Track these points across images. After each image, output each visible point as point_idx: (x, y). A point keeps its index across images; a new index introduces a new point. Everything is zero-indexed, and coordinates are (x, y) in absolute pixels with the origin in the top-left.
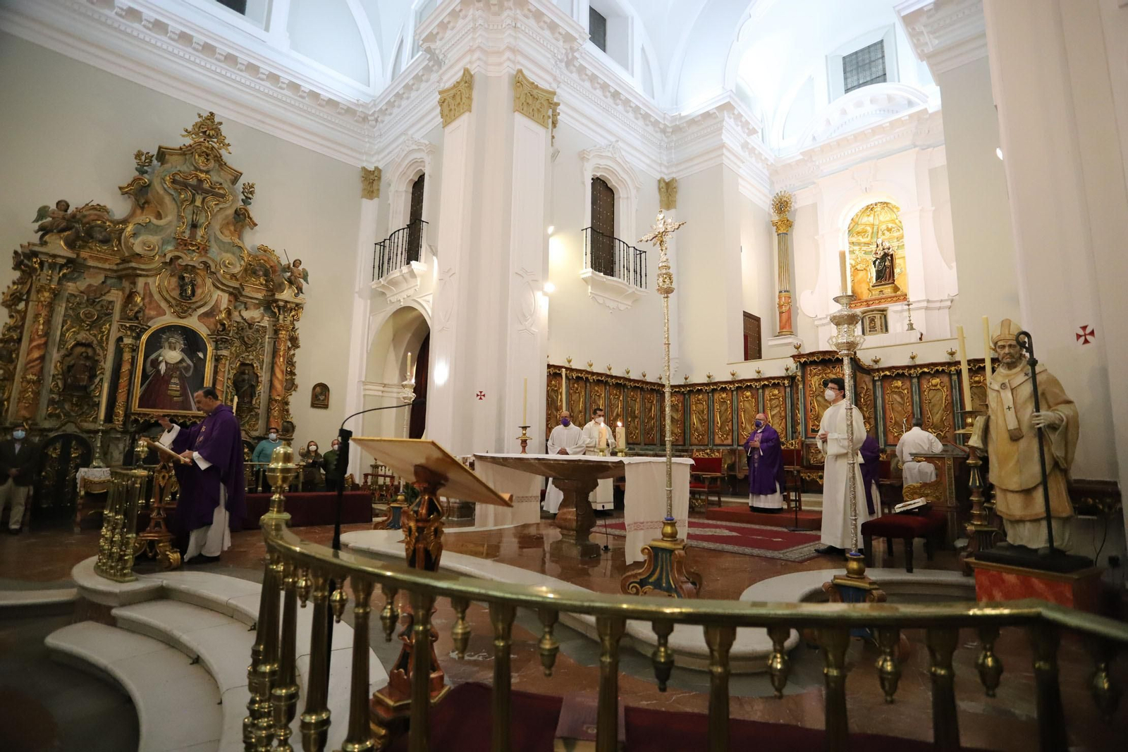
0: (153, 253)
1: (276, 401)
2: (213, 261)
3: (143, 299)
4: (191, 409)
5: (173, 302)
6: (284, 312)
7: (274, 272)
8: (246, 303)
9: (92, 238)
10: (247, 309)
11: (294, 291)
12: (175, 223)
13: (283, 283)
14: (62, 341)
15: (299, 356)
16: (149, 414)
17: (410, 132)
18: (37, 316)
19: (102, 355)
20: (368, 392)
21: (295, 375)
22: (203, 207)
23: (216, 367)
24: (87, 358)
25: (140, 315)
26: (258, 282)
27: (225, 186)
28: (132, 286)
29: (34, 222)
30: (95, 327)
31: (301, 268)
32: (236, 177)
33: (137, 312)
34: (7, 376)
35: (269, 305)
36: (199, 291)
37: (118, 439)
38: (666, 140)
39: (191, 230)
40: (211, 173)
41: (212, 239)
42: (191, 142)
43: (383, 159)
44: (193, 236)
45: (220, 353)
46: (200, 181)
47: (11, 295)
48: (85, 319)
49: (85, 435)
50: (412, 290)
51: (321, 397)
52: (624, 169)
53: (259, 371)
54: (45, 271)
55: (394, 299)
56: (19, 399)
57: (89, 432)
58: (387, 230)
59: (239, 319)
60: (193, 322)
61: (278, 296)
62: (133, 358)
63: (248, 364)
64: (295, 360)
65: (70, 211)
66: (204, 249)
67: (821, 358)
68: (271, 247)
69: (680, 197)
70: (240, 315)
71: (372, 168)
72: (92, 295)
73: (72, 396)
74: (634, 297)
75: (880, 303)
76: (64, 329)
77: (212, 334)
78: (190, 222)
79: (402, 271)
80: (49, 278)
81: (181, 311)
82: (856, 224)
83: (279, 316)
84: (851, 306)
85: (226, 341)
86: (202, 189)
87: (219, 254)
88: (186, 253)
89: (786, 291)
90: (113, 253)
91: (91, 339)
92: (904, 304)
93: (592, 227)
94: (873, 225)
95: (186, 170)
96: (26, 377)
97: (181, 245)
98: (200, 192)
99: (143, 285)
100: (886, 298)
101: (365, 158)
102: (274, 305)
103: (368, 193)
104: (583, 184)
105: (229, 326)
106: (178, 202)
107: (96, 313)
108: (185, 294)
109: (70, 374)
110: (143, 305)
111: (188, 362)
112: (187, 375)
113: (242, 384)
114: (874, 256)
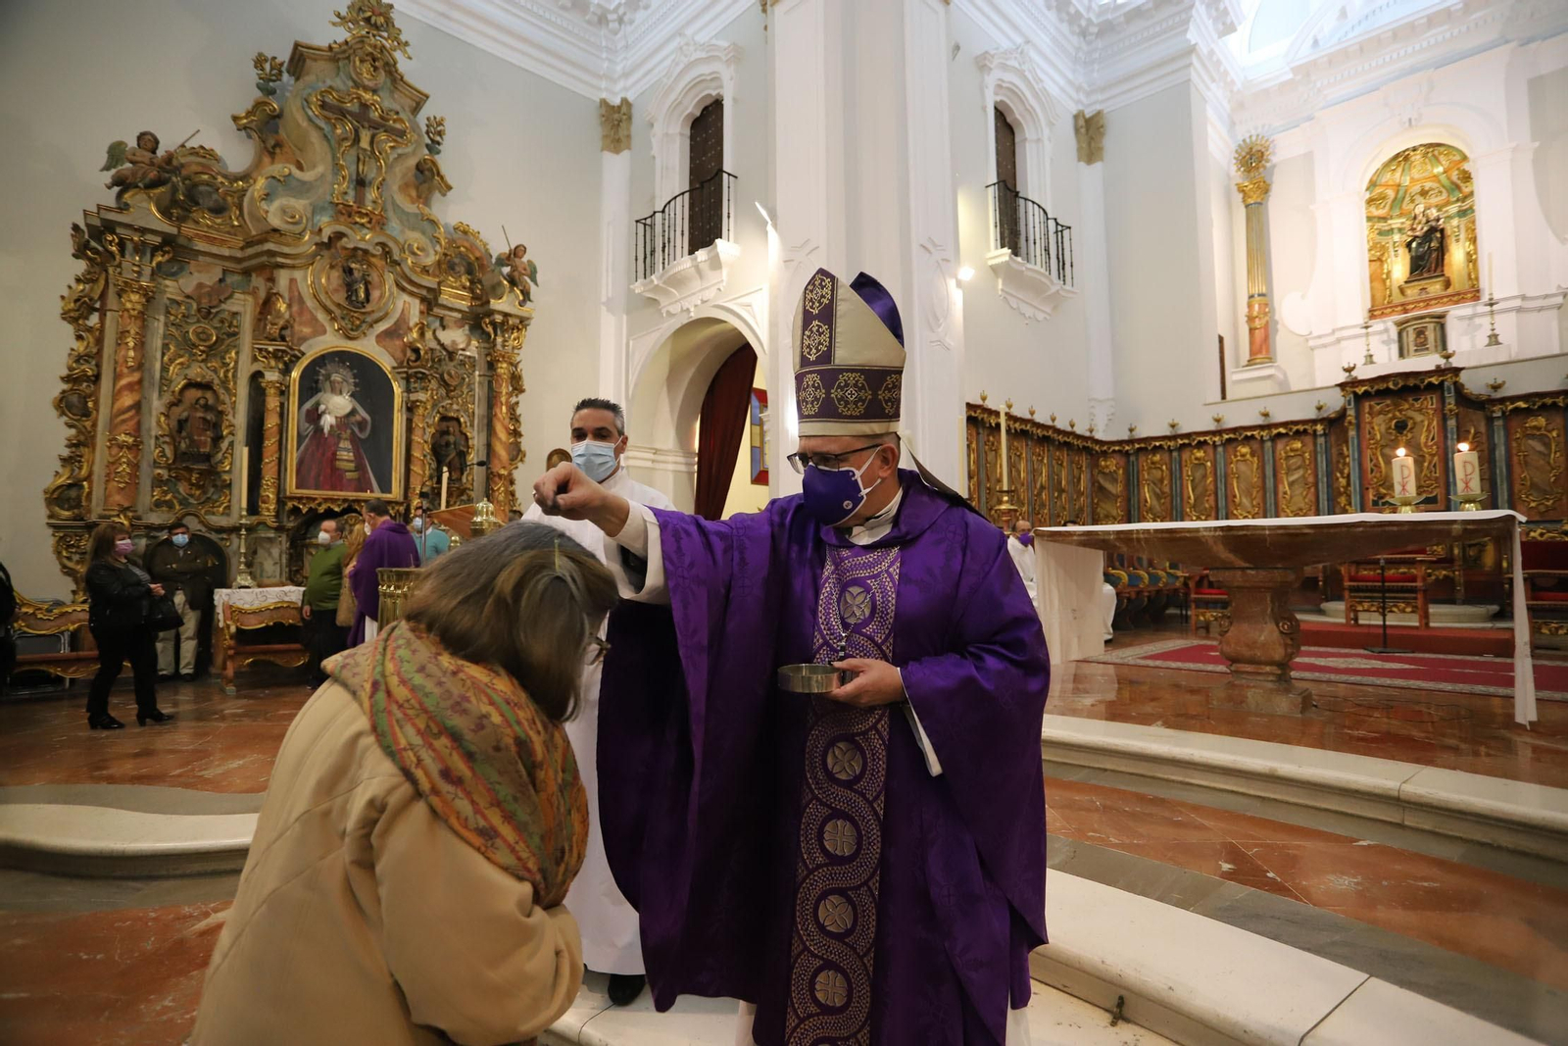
0: (297, 229)
1: (500, 476)
2: (396, 242)
3: (289, 306)
4: (370, 491)
5: (338, 312)
6: (503, 332)
7: (482, 267)
8: (442, 319)
9: (197, 204)
10: (444, 328)
11: (517, 297)
12: (329, 177)
13: (500, 283)
14: (165, 381)
15: (527, 405)
16: (315, 499)
17: (689, 32)
18: (123, 334)
19: (227, 400)
21: (520, 435)
22: (373, 152)
23: (409, 421)
24: (207, 407)
25: (287, 333)
26: (458, 284)
27: (402, 115)
28: (270, 284)
29: (102, 170)
30: (215, 355)
31: (525, 259)
32: (419, 101)
33: (284, 328)
34: (82, 438)
35: (478, 320)
36: (375, 294)
37: (270, 540)
38: (1085, 47)
39: (355, 189)
40: (381, 93)
41: (389, 207)
42: (347, 36)
43: (633, 85)
44: (360, 200)
45: (413, 397)
46: (365, 106)
47: (76, 301)
48: (197, 342)
49: (214, 536)
50: (714, 290)
52: (1036, 95)
53: (469, 429)
54: (127, 256)
55: (675, 309)
56: (108, 475)
57: (220, 530)
58: (653, 198)
59: (433, 345)
60: (368, 346)
61: (496, 304)
62: (282, 405)
63: (452, 419)
64: (519, 411)
65: (160, 152)
66: (378, 222)
67: (1401, 384)
68: (474, 227)
69: (1109, 143)
70: (435, 338)
71: (616, 101)
72: (205, 302)
73: (190, 470)
74: (1056, 300)
75: (1427, 306)
76: (166, 358)
77: (401, 366)
78: (354, 177)
79: (696, 259)
80: (136, 269)
81: (350, 326)
82: (1373, 184)
83: (495, 339)
84: (1373, 314)
85: (423, 377)
86: (369, 120)
87: (402, 232)
88: (351, 228)
89: (1259, 295)
90: (232, 231)
91: (209, 376)
92: (1475, 306)
93: (1004, 181)
94: (1399, 185)
95: (341, 87)
96: (116, 439)
97: (342, 214)
98: (366, 125)
99: (288, 282)
100: (1436, 299)
101: (603, 84)
102: (487, 320)
103: (612, 142)
104: (984, 109)
105: (426, 353)
106: (333, 142)
107: (214, 332)
108: (354, 298)
109: (184, 434)
110: (291, 316)
111: (363, 413)
112: (363, 436)
113: (447, 450)
114: (1410, 233)
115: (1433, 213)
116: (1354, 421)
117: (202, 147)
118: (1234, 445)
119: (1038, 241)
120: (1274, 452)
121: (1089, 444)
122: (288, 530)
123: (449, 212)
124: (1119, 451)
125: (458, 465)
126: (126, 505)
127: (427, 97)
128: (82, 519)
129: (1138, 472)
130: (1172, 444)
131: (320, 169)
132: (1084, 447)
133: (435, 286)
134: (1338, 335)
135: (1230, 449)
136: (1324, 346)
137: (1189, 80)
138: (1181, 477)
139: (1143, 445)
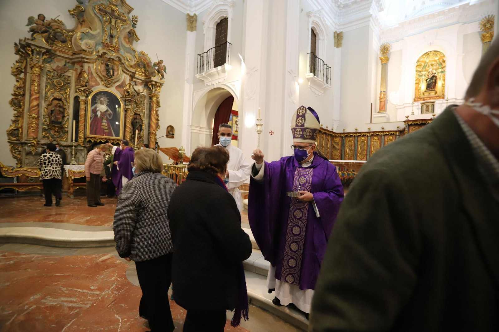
0: (91, 50)
1: (153, 133)
2: (123, 57)
3: (88, 75)
4: (112, 136)
5: (103, 78)
7: (148, 66)
8: (135, 82)
9: (57, 39)
10: (136, 85)
11: (160, 77)
12: (101, 34)
13: (154, 72)
15: (161, 111)
18: (32, 82)
19: (67, 105)
20: (193, 131)
21: (159, 120)
22: (116, 26)
23: (126, 115)
24: (60, 107)
25: (87, 84)
26: (140, 71)
27: (125, 15)
28: (81, 68)
29: (27, 25)
30: (62, 90)
31: (162, 65)
32: (130, 10)
33: (86, 83)
34: (19, 114)
35: (147, 83)
36: (116, 73)
37: (81, 150)
38: (339, 11)
39: (110, 38)
40: (118, 7)
41: (120, 45)
43: (198, 10)
44: (111, 42)
45: (127, 107)
46: (113, 11)
47: (16, 69)
48: (57, 85)
50: (222, 79)
51: (170, 132)
52: (323, 25)
54: (35, 56)
55: (209, 84)
56: (28, 127)
57: (64, 146)
58: (203, 48)
59: (133, 90)
60: (113, 90)
61: (153, 79)
62: (85, 107)
63: (138, 114)
64: (158, 113)
65: (46, 21)
66: (117, 50)
68: (146, 53)
69: (344, 42)
70: (133, 88)
71: (192, 14)
72: (59, 72)
73: (55, 127)
74: (325, 90)
75: (430, 99)
76: (47, 90)
77: (123, 97)
78: (109, 34)
79: (217, 69)
80: (37, 60)
81: (107, 83)
82: (418, 61)
83: (152, 90)
84: (415, 100)
85: (130, 101)
86: (114, 16)
87: (124, 53)
88: (109, 51)
89: (384, 92)
90: (68, 49)
91: (61, 96)
92: (443, 100)
93: (313, 52)
94: (425, 62)
95: (106, 4)
96: (31, 116)
97: (106, 46)
98: (114, 17)
99: (87, 68)
100: (432, 97)
101: (188, 8)
102: (150, 84)
103: (190, 28)
104: (308, 29)
105: (131, 93)
106: (103, 22)
107: (62, 82)
108: (109, 74)
109: (53, 115)
110: (88, 79)
111: (110, 111)
112: (110, 118)
113: (136, 124)
114: (427, 77)
115: (434, 71)
116: (407, 132)
117: (58, 20)
118: (373, 136)
119: (321, 71)
120: (384, 139)
121: (332, 133)
122: (87, 147)
123: (139, 47)
124: (340, 136)
125: (140, 129)
126: (35, 137)
127: (133, 9)
128: (19, 141)
129: (345, 142)
130: (355, 135)
131: (98, 31)
132: (330, 134)
133: (134, 72)
134: (405, 105)
135: (372, 138)
136: (401, 108)
137: (369, 25)
138: (357, 145)
139: (347, 135)
